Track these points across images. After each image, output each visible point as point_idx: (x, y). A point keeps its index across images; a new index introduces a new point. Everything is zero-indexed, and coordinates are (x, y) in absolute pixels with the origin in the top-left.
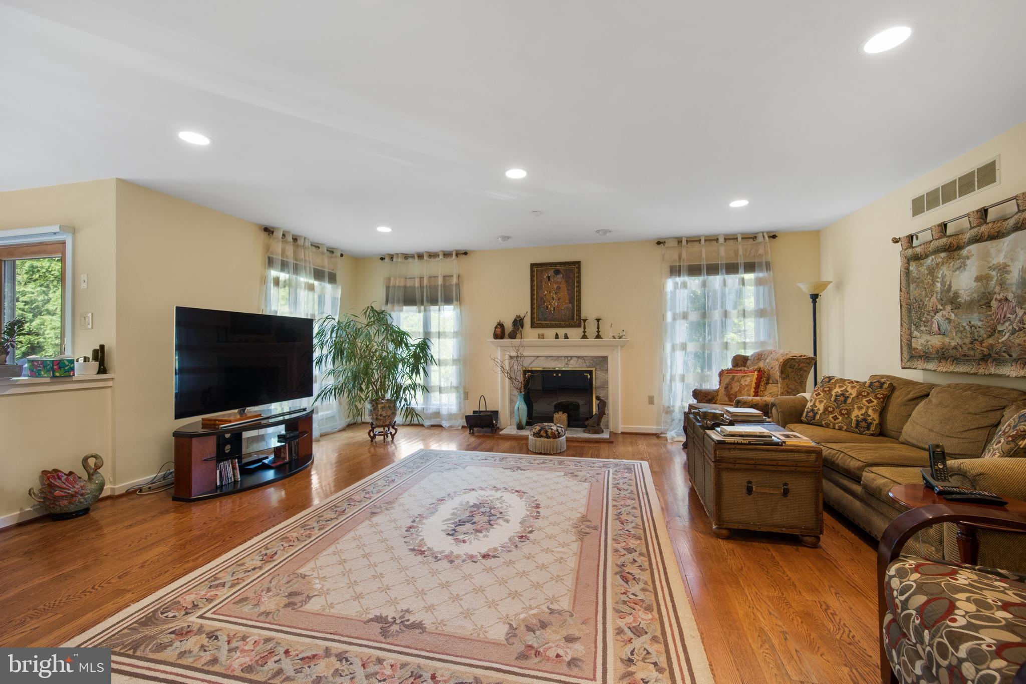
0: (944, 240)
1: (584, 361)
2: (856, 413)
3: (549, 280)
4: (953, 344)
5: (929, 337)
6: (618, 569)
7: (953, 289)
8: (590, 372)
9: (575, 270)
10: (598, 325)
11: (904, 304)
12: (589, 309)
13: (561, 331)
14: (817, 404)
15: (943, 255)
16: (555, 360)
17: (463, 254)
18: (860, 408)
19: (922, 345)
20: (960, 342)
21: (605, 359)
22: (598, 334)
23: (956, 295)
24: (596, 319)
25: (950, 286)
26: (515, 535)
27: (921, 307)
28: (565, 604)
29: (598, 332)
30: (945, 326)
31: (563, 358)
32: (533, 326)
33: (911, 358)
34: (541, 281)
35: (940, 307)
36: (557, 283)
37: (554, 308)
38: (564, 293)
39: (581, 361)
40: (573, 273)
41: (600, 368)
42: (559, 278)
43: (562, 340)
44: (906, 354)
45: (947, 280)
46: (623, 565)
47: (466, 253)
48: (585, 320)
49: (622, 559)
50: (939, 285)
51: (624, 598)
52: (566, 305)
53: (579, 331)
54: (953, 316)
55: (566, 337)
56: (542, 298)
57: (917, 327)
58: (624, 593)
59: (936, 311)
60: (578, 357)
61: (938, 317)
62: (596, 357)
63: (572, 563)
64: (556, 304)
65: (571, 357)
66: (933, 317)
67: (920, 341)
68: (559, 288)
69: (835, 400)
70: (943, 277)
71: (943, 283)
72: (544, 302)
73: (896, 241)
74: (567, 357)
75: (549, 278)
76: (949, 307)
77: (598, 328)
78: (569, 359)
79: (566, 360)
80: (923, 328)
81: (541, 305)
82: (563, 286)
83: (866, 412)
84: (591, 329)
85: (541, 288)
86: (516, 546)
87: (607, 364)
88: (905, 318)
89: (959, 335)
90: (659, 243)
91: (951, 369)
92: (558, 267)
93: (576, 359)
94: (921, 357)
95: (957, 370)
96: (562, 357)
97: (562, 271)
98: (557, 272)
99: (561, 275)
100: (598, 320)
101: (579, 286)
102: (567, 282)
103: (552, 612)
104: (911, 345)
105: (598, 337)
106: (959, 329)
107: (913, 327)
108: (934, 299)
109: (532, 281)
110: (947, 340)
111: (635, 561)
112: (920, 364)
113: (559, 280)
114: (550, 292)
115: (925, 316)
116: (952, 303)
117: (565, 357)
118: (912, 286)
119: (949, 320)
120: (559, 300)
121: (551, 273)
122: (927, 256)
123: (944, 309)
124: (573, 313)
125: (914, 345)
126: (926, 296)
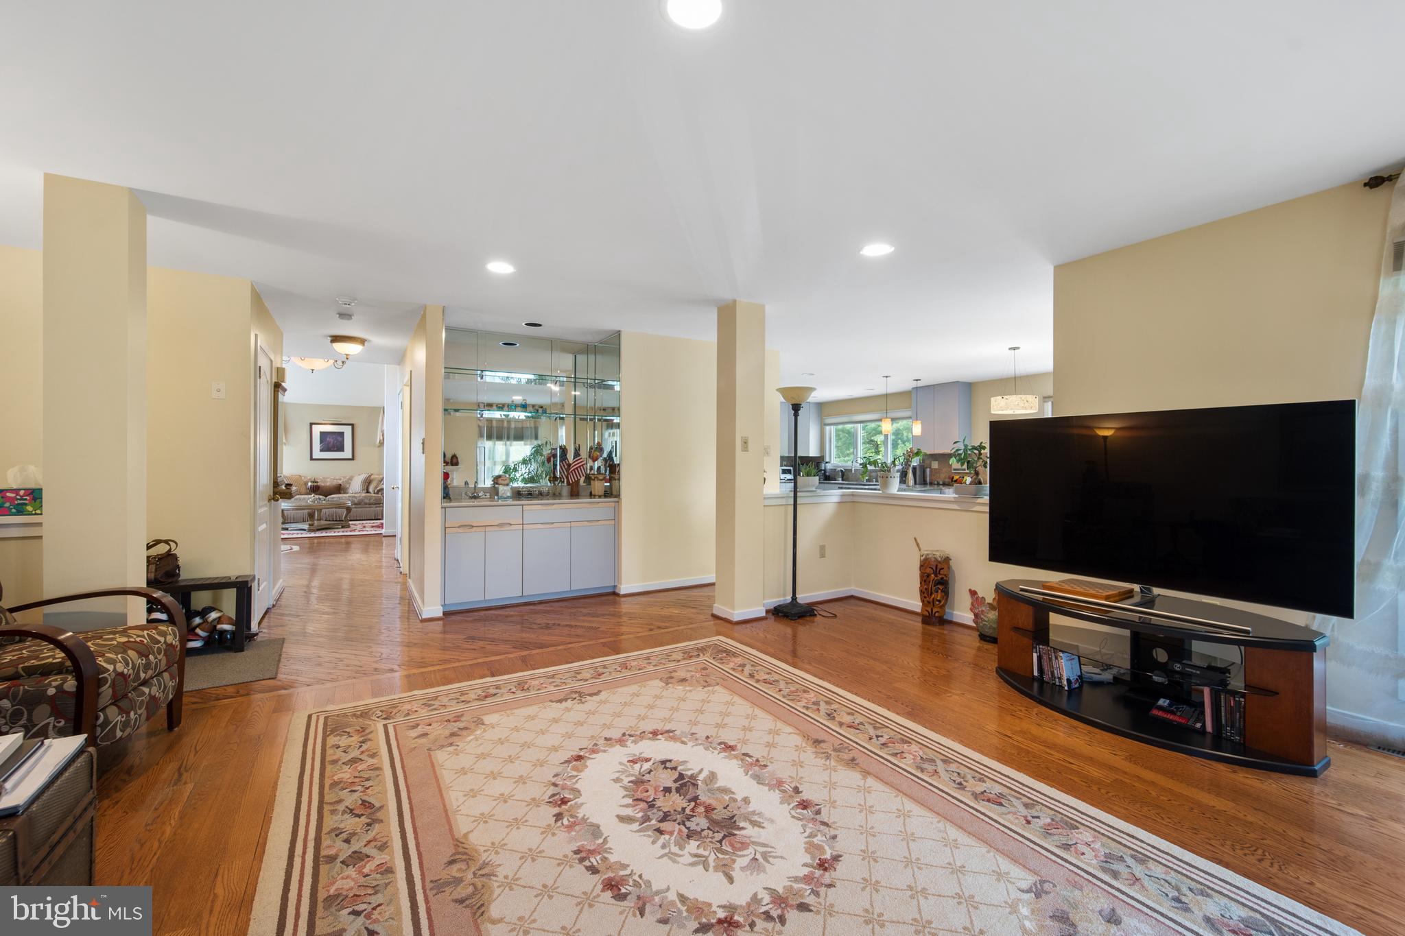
6: (379, 815)
26: (579, 801)
28: (440, 756)
46: (369, 825)
49: (371, 835)
51: (367, 784)
58: (368, 788)
63: (454, 797)
86: (555, 785)
103: (451, 744)
111: (347, 841)
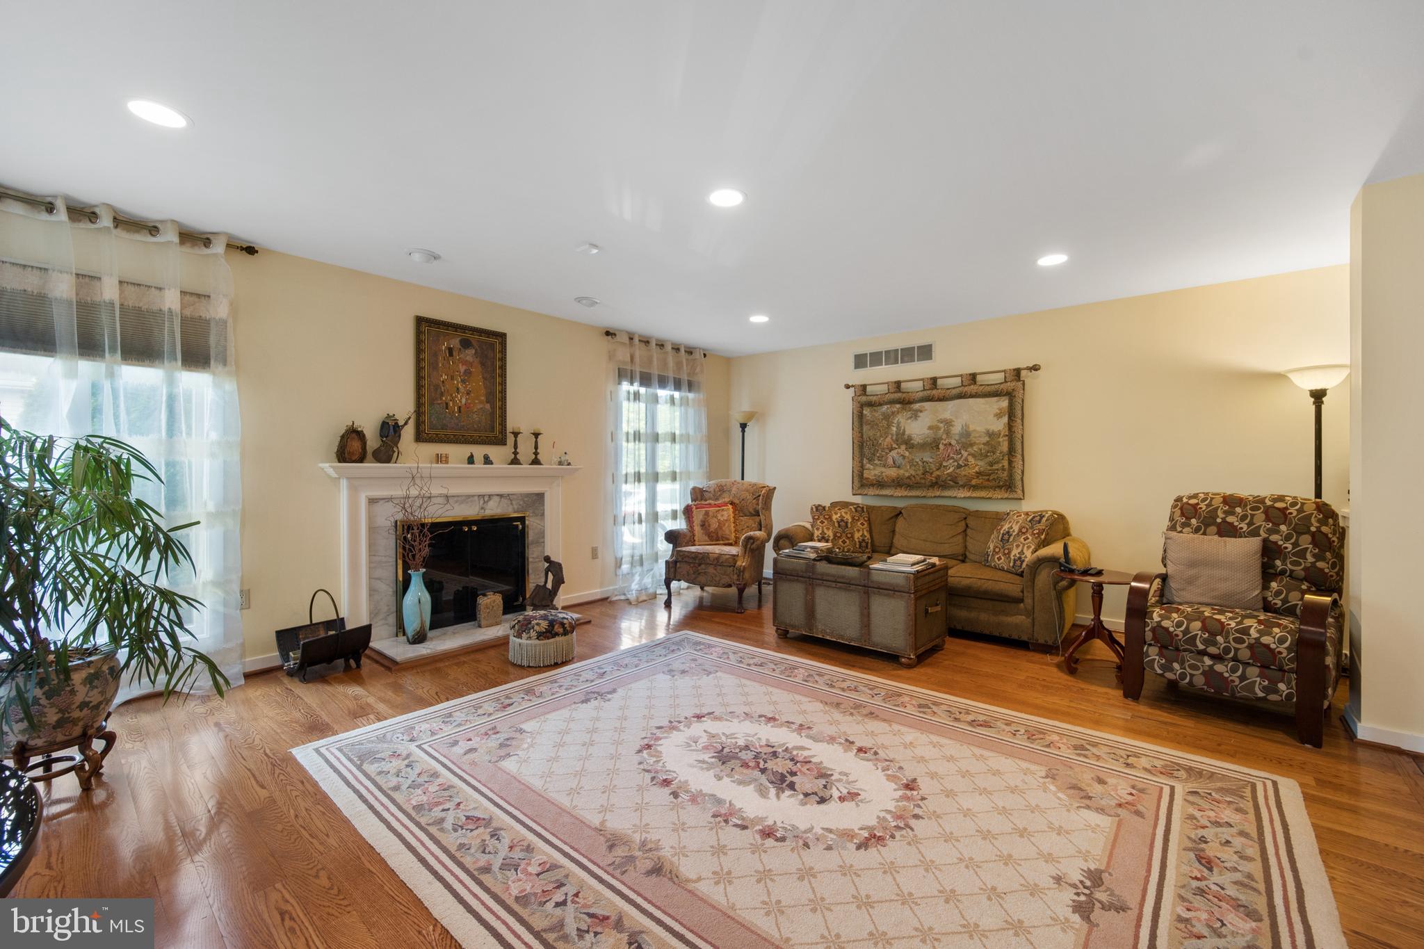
0: (900, 395)
1: (509, 502)
2: (857, 535)
3: (451, 354)
4: (907, 474)
5: (883, 469)
7: (906, 433)
8: (522, 519)
9: (498, 347)
10: (536, 443)
11: (855, 441)
12: (519, 415)
13: (479, 451)
14: (825, 531)
15: (898, 406)
16: (462, 503)
17: (242, 249)
18: (858, 531)
19: (875, 475)
20: (913, 473)
21: (540, 497)
22: (536, 458)
23: (910, 438)
24: (533, 434)
25: (904, 431)
27: (875, 444)
29: (536, 454)
30: (899, 461)
31: (476, 498)
32: (420, 437)
33: (862, 486)
34: (435, 355)
35: (895, 446)
36: (465, 363)
37: (460, 408)
38: (478, 383)
39: (505, 501)
40: (493, 350)
41: (534, 512)
42: (469, 354)
43: (479, 466)
44: (856, 483)
45: (902, 425)
47: (251, 250)
48: (516, 434)
50: (894, 429)
52: (480, 405)
53: (506, 451)
54: (907, 454)
55: (487, 460)
56: (437, 387)
57: (870, 460)
59: (891, 449)
60: (501, 496)
61: (894, 453)
62: (528, 495)
64: (464, 401)
65: (490, 496)
66: (887, 454)
67: (872, 472)
68: (468, 373)
69: (839, 526)
70: (899, 423)
71: (898, 427)
72: (442, 394)
73: (848, 387)
74: (483, 496)
75: (450, 350)
76: (903, 447)
77: (536, 448)
78: (486, 499)
79: (482, 502)
80: (876, 462)
81: (436, 399)
82: (477, 370)
83: (863, 534)
84: (525, 450)
85: (434, 366)
87: (543, 505)
88: (857, 453)
89: (913, 468)
90: (608, 333)
91: (905, 493)
92: (468, 335)
93: (497, 499)
94: (873, 485)
95: (910, 494)
96: (473, 496)
97: (474, 343)
98: (466, 344)
99: (473, 351)
100: (536, 435)
101: (503, 375)
102: (482, 364)
104: (862, 475)
105: (536, 462)
106: (911, 462)
107: (865, 461)
108: (889, 439)
109: (419, 351)
110: (901, 472)
112: (872, 491)
113: (469, 358)
114: (452, 378)
115: (880, 452)
116: (906, 444)
117: (479, 496)
118: (865, 428)
119: (904, 457)
120: (468, 394)
121: (455, 343)
122: (880, 405)
123: (899, 448)
124: (493, 421)
125: (865, 475)
126: (881, 436)
